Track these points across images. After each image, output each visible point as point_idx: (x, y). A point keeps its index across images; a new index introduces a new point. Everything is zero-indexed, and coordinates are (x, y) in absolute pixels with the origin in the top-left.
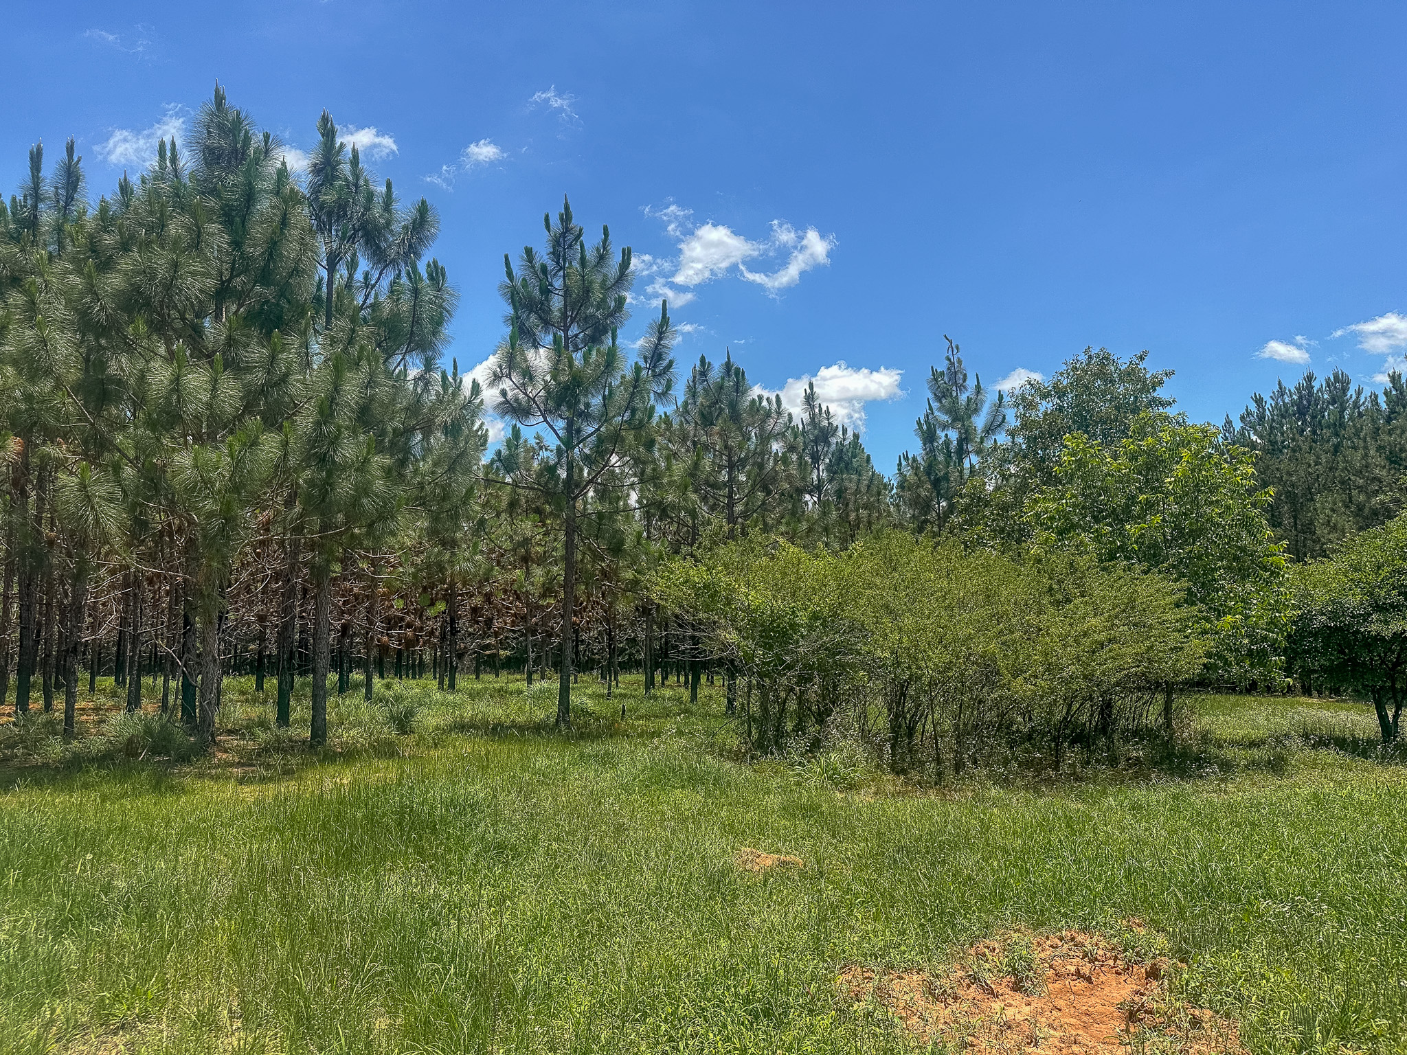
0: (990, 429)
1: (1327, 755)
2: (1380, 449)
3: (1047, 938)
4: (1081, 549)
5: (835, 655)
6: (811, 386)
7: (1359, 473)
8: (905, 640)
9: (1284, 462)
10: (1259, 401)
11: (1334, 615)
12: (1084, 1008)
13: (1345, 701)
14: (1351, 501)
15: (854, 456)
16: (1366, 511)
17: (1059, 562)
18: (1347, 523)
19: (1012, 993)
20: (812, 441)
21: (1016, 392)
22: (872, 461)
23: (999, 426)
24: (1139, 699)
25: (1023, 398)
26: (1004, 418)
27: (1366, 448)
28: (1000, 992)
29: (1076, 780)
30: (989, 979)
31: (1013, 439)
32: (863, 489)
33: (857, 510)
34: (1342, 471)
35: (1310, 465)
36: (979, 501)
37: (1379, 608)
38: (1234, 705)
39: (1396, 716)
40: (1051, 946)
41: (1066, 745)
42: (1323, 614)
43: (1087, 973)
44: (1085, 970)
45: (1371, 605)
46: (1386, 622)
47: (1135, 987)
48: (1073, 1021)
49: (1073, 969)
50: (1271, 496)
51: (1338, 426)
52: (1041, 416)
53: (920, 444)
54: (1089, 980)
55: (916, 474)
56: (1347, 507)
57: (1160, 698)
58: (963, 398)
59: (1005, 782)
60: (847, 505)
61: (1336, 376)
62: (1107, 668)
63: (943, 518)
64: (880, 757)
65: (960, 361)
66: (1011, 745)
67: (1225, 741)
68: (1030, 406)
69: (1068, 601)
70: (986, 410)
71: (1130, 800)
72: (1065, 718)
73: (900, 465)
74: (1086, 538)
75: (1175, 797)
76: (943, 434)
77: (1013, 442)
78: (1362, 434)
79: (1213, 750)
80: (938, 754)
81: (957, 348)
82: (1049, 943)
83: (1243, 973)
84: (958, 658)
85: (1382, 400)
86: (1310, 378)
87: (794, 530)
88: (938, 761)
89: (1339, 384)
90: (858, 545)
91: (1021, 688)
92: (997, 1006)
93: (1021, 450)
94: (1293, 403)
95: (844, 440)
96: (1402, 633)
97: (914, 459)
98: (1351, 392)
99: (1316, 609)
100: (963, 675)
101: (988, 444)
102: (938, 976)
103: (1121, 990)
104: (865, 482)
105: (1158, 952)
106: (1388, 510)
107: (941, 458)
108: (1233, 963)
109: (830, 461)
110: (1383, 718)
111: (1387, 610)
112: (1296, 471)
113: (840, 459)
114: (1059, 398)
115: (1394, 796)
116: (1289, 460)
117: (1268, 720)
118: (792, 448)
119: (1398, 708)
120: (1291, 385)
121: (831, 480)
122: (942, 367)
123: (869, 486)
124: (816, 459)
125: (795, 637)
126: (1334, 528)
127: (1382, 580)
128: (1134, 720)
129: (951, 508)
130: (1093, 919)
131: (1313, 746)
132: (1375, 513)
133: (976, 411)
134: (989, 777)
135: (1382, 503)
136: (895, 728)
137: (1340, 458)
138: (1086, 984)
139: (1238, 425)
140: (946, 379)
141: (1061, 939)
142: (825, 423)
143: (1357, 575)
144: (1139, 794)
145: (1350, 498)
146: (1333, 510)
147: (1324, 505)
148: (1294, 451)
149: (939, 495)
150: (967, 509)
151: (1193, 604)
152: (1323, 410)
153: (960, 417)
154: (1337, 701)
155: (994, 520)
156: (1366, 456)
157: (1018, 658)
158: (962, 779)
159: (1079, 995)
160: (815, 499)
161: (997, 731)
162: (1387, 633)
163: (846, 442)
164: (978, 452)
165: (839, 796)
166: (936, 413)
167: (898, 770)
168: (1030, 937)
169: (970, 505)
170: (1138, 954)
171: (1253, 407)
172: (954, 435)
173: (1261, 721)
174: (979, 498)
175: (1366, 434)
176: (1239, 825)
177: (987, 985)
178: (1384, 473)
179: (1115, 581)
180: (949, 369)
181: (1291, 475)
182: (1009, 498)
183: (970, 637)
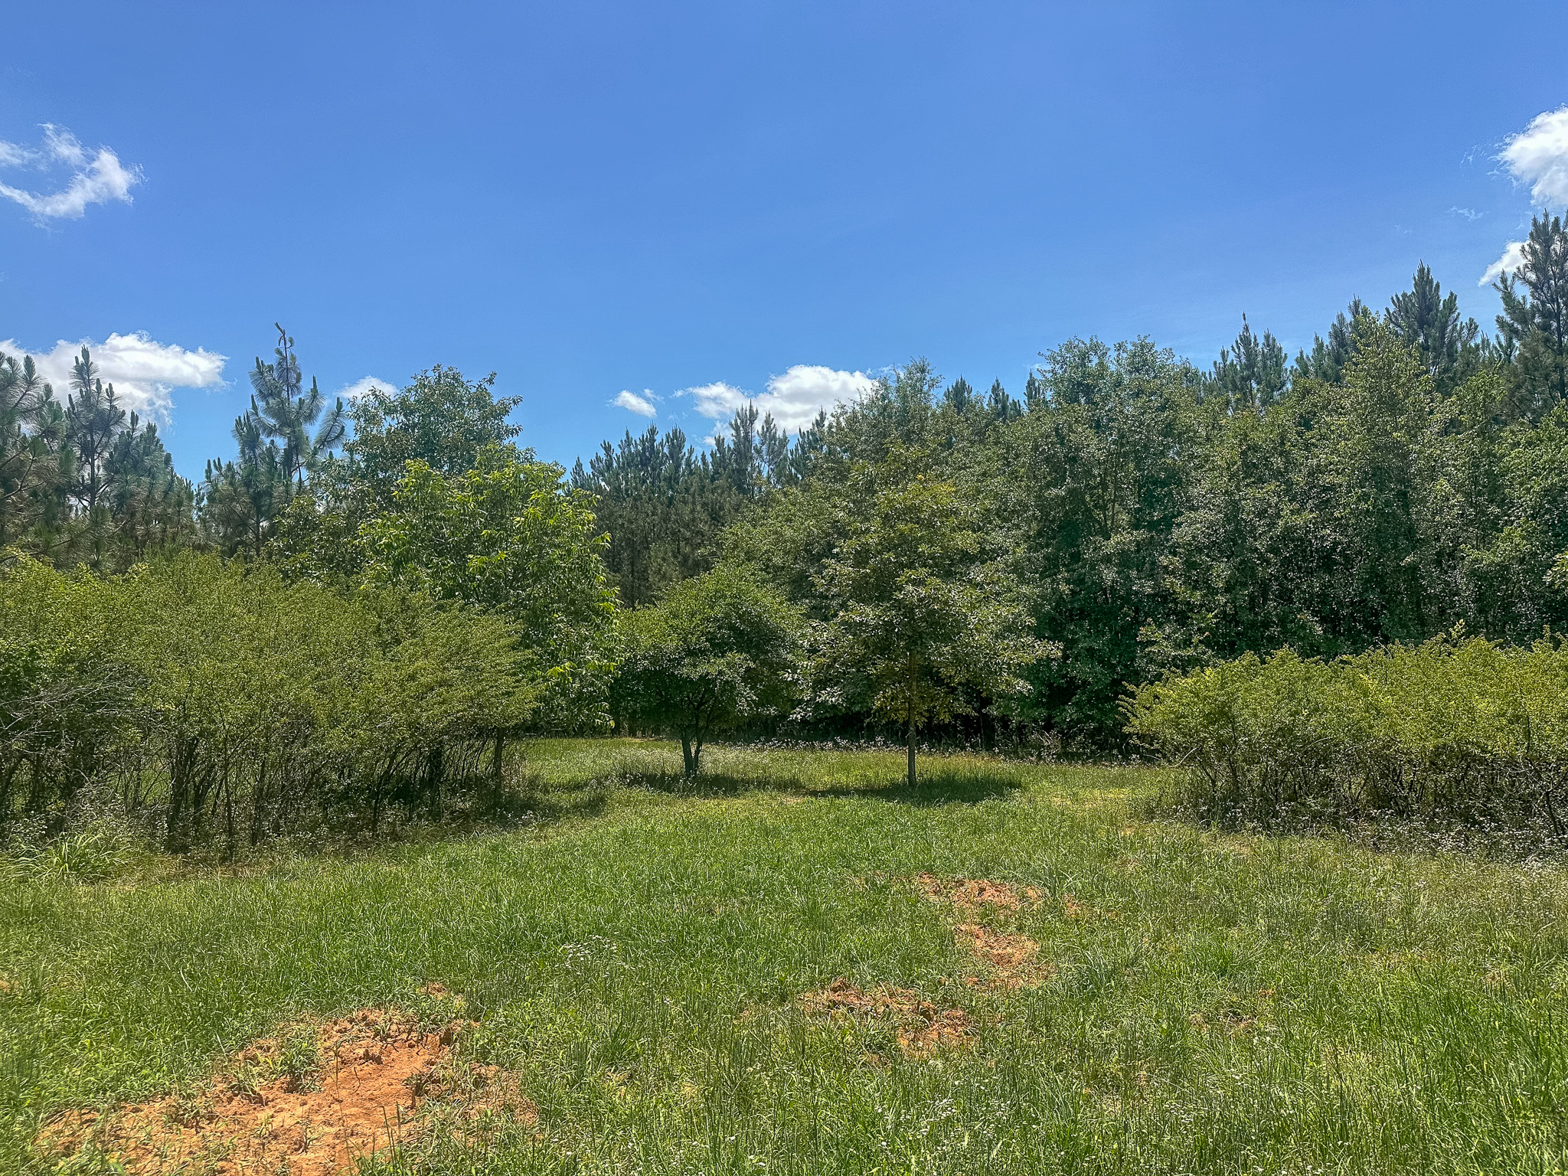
0: (325, 441)
1: (640, 793)
2: (704, 505)
3: (335, 1023)
4: (414, 584)
5: (94, 708)
6: (85, 354)
7: (687, 526)
8: (196, 688)
9: (626, 508)
10: (608, 449)
11: (654, 660)
12: (369, 1092)
13: (661, 740)
14: (679, 552)
15: (147, 453)
16: (690, 562)
17: (389, 598)
18: (673, 570)
19: (285, 1096)
20: (85, 427)
21: (359, 402)
22: (174, 463)
23: (337, 437)
24: (470, 747)
25: (365, 410)
26: (343, 428)
27: (694, 503)
28: (271, 1097)
29: (394, 840)
30: (257, 1085)
31: (352, 454)
32: (158, 496)
33: (148, 523)
34: (674, 523)
35: (648, 515)
36: (307, 523)
37: (691, 653)
38: (565, 749)
39: (698, 751)
40: (339, 1031)
41: (386, 802)
42: (645, 658)
43: (377, 1054)
44: (376, 1051)
45: (684, 650)
46: (695, 666)
47: (427, 1057)
48: (354, 1110)
49: (361, 1052)
50: (607, 541)
51: (673, 480)
52: (385, 432)
53: (237, 448)
54: (378, 1060)
55: (231, 484)
56: (675, 557)
57: (491, 744)
58: (295, 400)
59: (312, 849)
60: (133, 515)
61: (675, 433)
62: (432, 714)
63: (262, 539)
64: (153, 835)
65: (293, 358)
66: (324, 806)
67: (552, 786)
68: (372, 419)
69: (398, 642)
70: (321, 418)
71: (449, 856)
72: (386, 772)
73: (209, 471)
74: (423, 573)
75: (494, 848)
76: (267, 441)
77: (352, 459)
78: (692, 490)
79: (539, 795)
80: (230, 824)
81: (291, 341)
82: (337, 1028)
83: (531, 1020)
84: (263, 708)
85: (709, 459)
86: (653, 432)
87: (48, 543)
88: (231, 832)
89: (676, 441)
90: (141, 567)
91: (336, 740)
92: (263, 1115)
93: (359, 468)
94: (638, 452)
95: (133, 430)
96: (706, 676)
97: (230, 467)
98: (685, 450)
99: (640, 653)
100: (268, 728)
101: (321, 458)
102: (189, 1097)
103: (409, 1064)
104: (162, 488)
105: (454, 1015)
106: (707, 562)
107: (263, 469)
108: (525, 1011)
109: (111, 454)
110: (687, 752)
111: (697, 655)
112: (636, 519)
113: (126, 454)
114: (405, 416)
115: (686, 826)
116: (631, 508)
117: (594, 762)
118: (49, 433)
119: (700, 745)
120: (636, 437)
121: (110, 481)
122: (271, 360)
123: (166, 493)
124: (89, 451)
125: (34, 686)
126: (664, 577)
127: (694, 627)
128: (463, 770)
129: (273, 530)
130: (390, 992)
131: (628, 784)
132: (697, 564)
133: (310, 417)
134: (292, 845)
135: (702, 556)
136: (179, 795)
137: (673, 511)
138: (374, 1066)
139: (588, 470)
140: (275, 374)
141: (351, 1021)
142: (106, 405)
143: (675, 622)
144: (457, 849)
145: (678, 549)
146: (664, 559)
147: (658, 554)
148: (635, 500)
149: (260, 514)
150: (291, 530)
151: (528, 647)
152: (662, 464)
153: (289, 422)
154: (656, 740)
155: (322, 547)
156: (693, 511)
157: (335, 705)
158: (260, 851)
159: (365, 1080)
160: (86, 503)
161: (306, 791)
162: (695, 676)
163: (137, 434)
164: (310, 466)
165: (82, 889)
166: (261, 414)
167: (174, 847)
168: (318, 1024)
169: (294, 527)
170: (434, 1022)
171: (602, 454)
172: (281, 443)
173: (588, 762)
174: (306, 519)
175: (695, 491)
176: (551, 871)
177: (254, 1092)
178: (706, 528)
179: (449, 622)
180: (279, 363)
181: (632, 523)
182: (342, 523)
183: (281, 684)
